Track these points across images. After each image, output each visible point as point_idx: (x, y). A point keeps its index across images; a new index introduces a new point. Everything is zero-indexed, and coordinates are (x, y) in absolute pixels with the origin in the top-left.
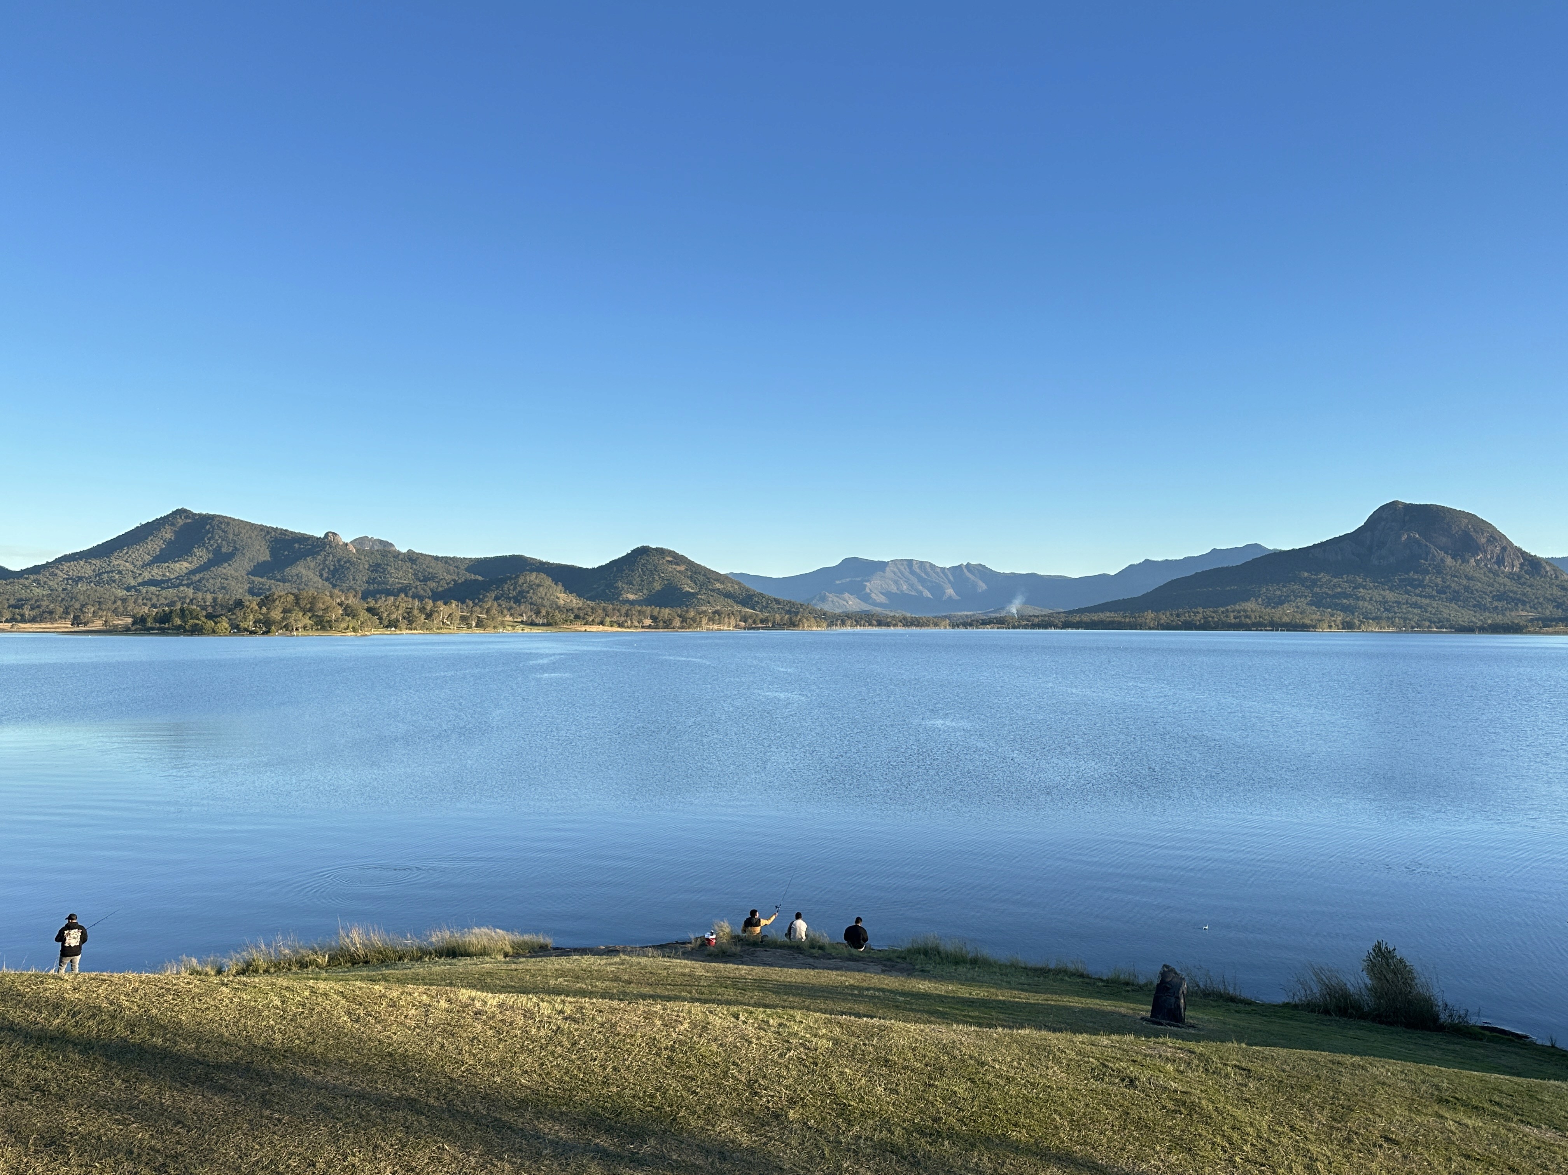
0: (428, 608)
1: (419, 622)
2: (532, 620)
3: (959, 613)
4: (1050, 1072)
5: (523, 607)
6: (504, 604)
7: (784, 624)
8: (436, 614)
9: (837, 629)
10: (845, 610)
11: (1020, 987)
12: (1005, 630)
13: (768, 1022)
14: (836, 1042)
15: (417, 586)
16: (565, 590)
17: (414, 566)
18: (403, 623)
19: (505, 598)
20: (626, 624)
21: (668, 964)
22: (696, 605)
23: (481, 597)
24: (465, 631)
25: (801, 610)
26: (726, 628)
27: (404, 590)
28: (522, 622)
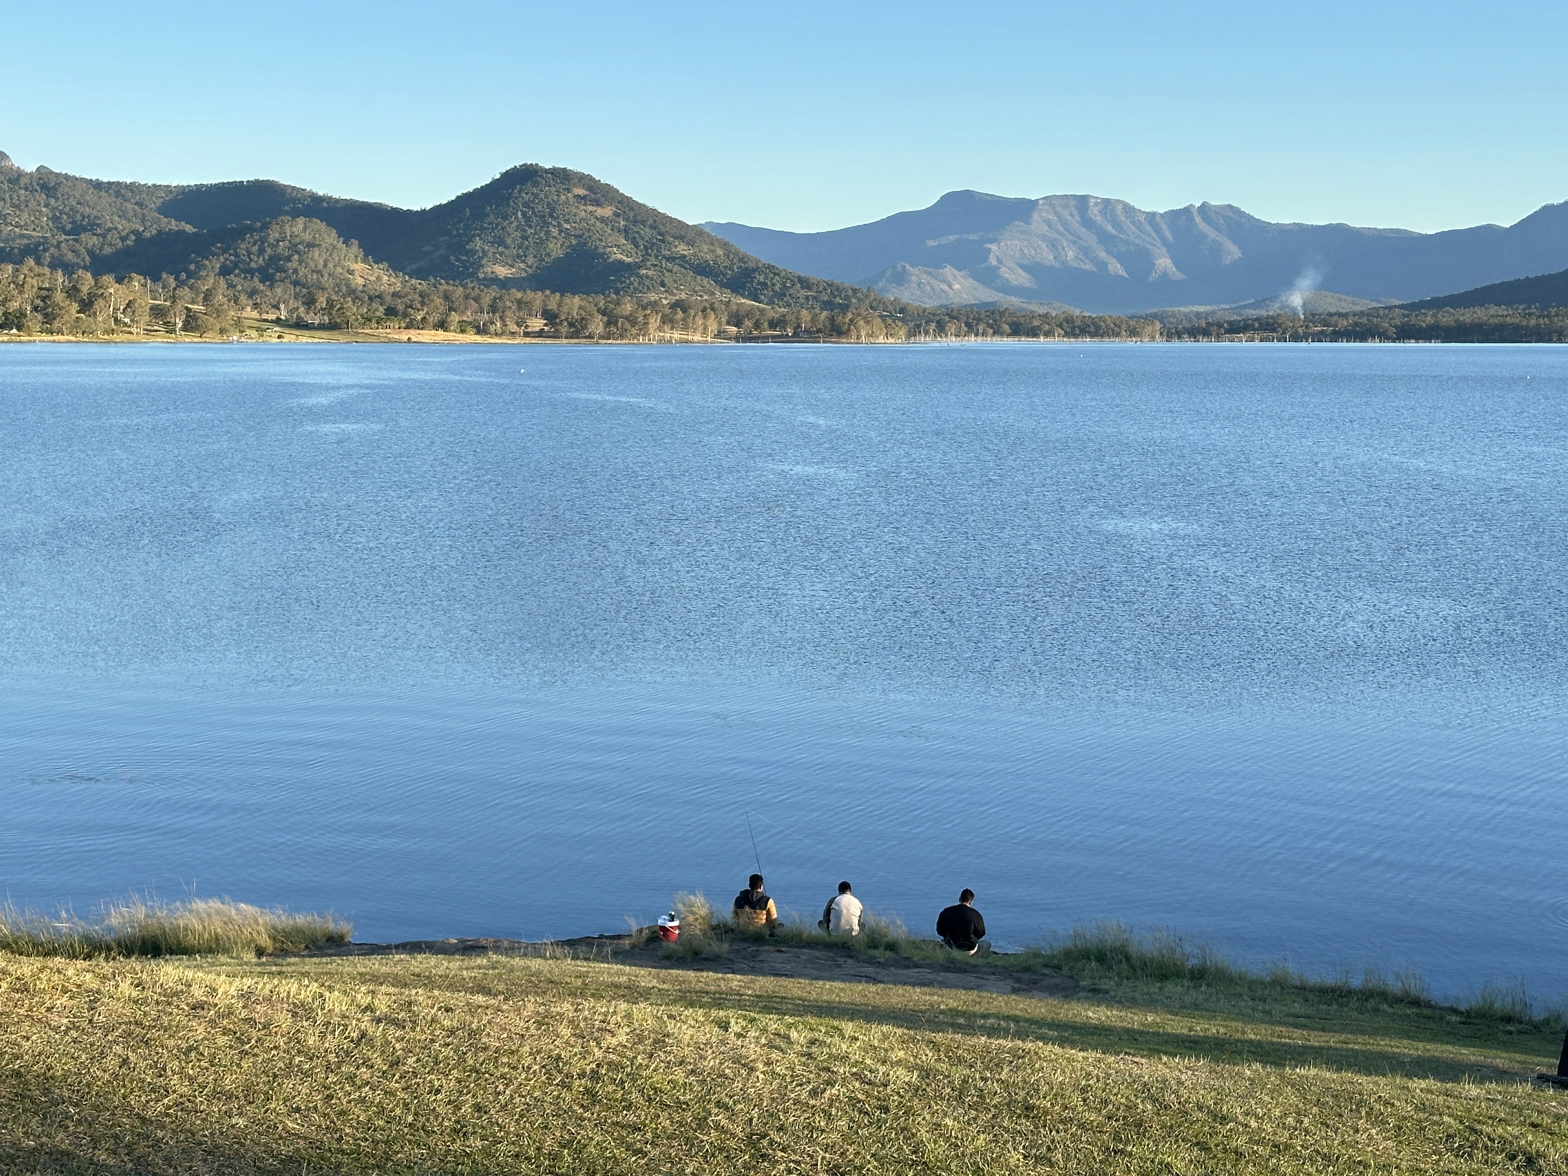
0: (85, 289)
1: (66, 317)
2: (299, 317)
3: (1182, 309)
4: (1362, 1137)
5: (279, 291)
6: (240, 284)
7: (819, 331)
8: (101, 302)
9: (928, 342)
10: (944, 302)
11: (1291, 1019)
12: (1276, 344)
13: (788, 1037)
14: (926, 1073)
15: (59, 243)
16: (366, 256)
17: (52, 201)
18: (34, 321)
19: (242, 271)
20: (492, 328)
21: (585, 969)
22: (636, 289)
23: (192, 267)
24: (161, 338)
25: (854, 301)
26: (698, 337)
27: (33, 250)
28: (278, 322)
